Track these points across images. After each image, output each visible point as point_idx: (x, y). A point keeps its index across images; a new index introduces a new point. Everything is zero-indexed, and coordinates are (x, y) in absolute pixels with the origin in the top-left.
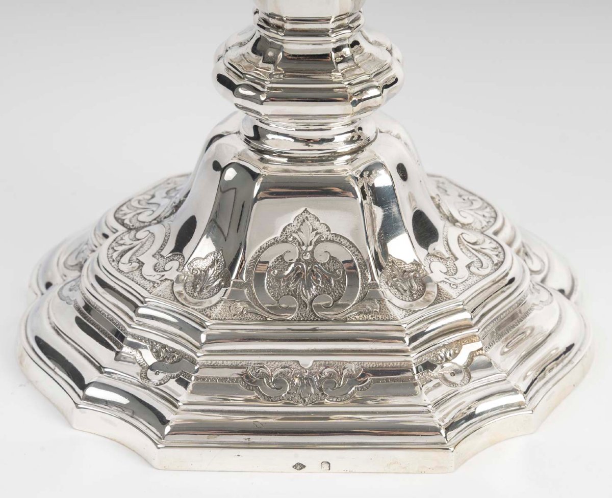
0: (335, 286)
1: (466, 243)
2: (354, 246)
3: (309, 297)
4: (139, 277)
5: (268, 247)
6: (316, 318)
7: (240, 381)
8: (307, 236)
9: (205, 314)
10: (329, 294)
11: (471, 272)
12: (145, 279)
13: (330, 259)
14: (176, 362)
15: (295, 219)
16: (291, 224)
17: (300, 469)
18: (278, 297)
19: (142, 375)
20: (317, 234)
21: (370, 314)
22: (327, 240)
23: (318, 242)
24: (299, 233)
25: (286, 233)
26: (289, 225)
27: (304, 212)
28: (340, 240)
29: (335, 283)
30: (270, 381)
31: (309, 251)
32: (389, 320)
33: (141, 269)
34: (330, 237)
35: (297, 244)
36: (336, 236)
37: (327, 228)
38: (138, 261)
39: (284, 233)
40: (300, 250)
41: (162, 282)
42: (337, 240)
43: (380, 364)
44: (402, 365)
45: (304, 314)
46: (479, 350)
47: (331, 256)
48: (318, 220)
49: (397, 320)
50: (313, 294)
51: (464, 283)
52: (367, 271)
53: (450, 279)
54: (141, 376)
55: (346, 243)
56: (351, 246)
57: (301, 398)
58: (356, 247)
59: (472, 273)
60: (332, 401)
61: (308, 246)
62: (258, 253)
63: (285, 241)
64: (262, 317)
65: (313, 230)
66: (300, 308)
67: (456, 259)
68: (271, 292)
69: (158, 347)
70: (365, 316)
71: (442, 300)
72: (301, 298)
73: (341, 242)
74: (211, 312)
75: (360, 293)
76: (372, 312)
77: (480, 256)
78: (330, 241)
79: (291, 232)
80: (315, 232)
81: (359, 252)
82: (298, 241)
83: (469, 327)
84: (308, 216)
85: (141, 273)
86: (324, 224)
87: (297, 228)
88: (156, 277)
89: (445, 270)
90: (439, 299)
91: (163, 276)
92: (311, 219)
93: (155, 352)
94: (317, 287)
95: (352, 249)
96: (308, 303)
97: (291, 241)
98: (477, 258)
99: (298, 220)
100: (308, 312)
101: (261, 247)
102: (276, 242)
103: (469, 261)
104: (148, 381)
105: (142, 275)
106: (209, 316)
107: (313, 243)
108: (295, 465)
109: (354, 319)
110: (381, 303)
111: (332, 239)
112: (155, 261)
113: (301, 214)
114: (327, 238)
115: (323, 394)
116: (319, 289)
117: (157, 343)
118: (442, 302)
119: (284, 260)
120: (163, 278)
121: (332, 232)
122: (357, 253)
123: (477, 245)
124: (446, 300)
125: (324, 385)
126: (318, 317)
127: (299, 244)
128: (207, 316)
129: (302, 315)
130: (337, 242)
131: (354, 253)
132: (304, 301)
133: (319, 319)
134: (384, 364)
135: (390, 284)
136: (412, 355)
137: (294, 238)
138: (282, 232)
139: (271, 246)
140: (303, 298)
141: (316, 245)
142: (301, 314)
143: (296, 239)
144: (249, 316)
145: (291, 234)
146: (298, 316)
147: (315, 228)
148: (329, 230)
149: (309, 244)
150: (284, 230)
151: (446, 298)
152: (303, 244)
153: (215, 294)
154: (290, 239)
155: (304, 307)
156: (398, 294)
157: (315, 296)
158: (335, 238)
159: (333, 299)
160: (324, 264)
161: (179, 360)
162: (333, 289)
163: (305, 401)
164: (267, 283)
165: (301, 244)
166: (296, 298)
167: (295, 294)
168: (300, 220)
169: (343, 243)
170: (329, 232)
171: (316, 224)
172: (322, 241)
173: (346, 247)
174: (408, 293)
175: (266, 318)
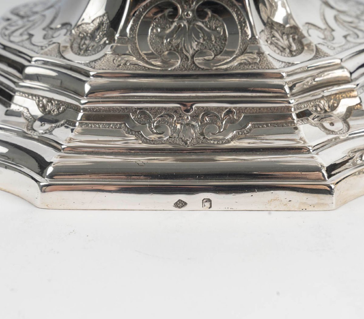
0: (215, 42)
3: (191, 52)
7: (123, 127)
9: (90, 66)
12: (34, 45)
14: (61, 113)
17: (182, 207)
18: (160, 52)
21: (250, 65)
29: (216, 39)
30: (152, 127)
32: (269, 69)
46: (357, 105)
50: (194, 50)
52: (247, 28)
54: (27, 128)
57: (183, 141)
59: (348, 41)
66: (182, 61)
67: (333, 30)
68: (154, 48)
69: (45, 101)
70: (246, 67)
72: (183, 53)
74: (96, 64)
76: (253, 63)
77: (356, 31)
88: (45, 43)
89: (323, 37)
93: (41, 107)
94: (198, 43)
96: (190, 57)
100: (190, 64)
103: (345, 33)
104: (33, 131)
106: (93, 67)
110: (260, 56)
112: (44, 32)
115: (204, 138)
117: (43, 97)
124: (324, 57)
125: (205, 130)
128: (91, 67)
132: (186, 56)
135: (269, 42)
140: (185, 52)
153: (100, 51)
155: (186, 60)
156: (278, 51)
157: (197, 52)
159: (214, 53)
161: (64, 110)
162: (214, 45)
164: (150, 40)
166: (178, 53)
167: (178, 49)
174: (288, 51)
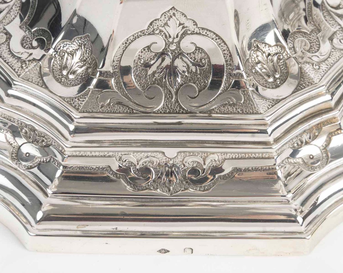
1: (329, 8)
2: (220, 38)
4: (7, 53)
5: (135, 39)
6: (182, 110)
8: (173, 30)
10: (194, 83)
11: (333, 46)
13: (196, 50)
15: (162, 15)
16: (158, 19)
19: (14, 155)
20: (183, 27)
22: (193, 33)
23: (185, 34)
24: (166, 27)
25: (153, 27)
26: (156, 20)
27: (171, 9)
28: (206, 33)
31: (176, 43)
33: (9, 43)
34: (197, 30)
35: (164, 36)
36: (202, 30)
37: (194, 23)
38: (5, 31)
39: (151, 27)
40: (167, 41)
41: (30, 63)
42: (204, 33)
43: (242, 155)
44: (264, 156)
45: (170, 105)
47: (197, 47)
48: (185, 16)
49: (261, 114)
51: (326, 62)
53: (312, 58)
55: (213, 35)
56: (217, 38)
58: (222, 39)
60: (196, 190)
61: (174, 38)
62: (125, 44)
63: (153, 33)
64: (129, 109)
65: (180, 24)
71: (304, 85)
73: (208, 35)
75: (225, 82)
78: (197, 33)
79: (158, 26)
80: (182, 26)
81: (225, 44)
82: (165, 33)
83: (329, 110)
84: (175, 12)
85: (9, 48)
86: (191, 19)
87: (164, 22)
90: (302, 85)
91: (31, 54)
92: (178, 15)
95: (218, 40)
97: (158, 34)
98: (339, 27)
99: (165, 16)
101: (128, 39)
102: (143, 33)
105: (10, 51)
107: (179, 36)
108: (160, 251)
109: (218, 111)
111: (198, 32)
113: (169, 11)
114: (194, 31)
116: (185, 78)
118: (305, 87)
119: (151, 50)
120: (31, 58)
121: (199, 26)
122: (223, 44)
123: (340, 8)
126: (183, 109)
127: (166, 36)
129: (168, 107)
130: (204, 35)
131: (220, 44)
133: (184, 112)
134: (247, 155)
136: (274, 147)
137: (161, 31)
138: (149, 26)
139: (138, 38)
141: (182, 37)
142: (166, 105)
143: (163, 31)
144: (117, 107)
145: (158, 28)
146: (164, 108)
147: (182, 22)
148: (196, 25)
149: (175, 37)
150: (151, 24)
151: (309, 83)
152: (170, 37)
154: (157, 32)
158: (201, 31)
160: (190, 54)
163: (169, 190)
165: (168, 36)
168: (167, 16)
169: (209, 36)
170: (195, 26)
171: (183, 20)
172: (189, 34)
173: (213, 39)
175: (133, 110)
